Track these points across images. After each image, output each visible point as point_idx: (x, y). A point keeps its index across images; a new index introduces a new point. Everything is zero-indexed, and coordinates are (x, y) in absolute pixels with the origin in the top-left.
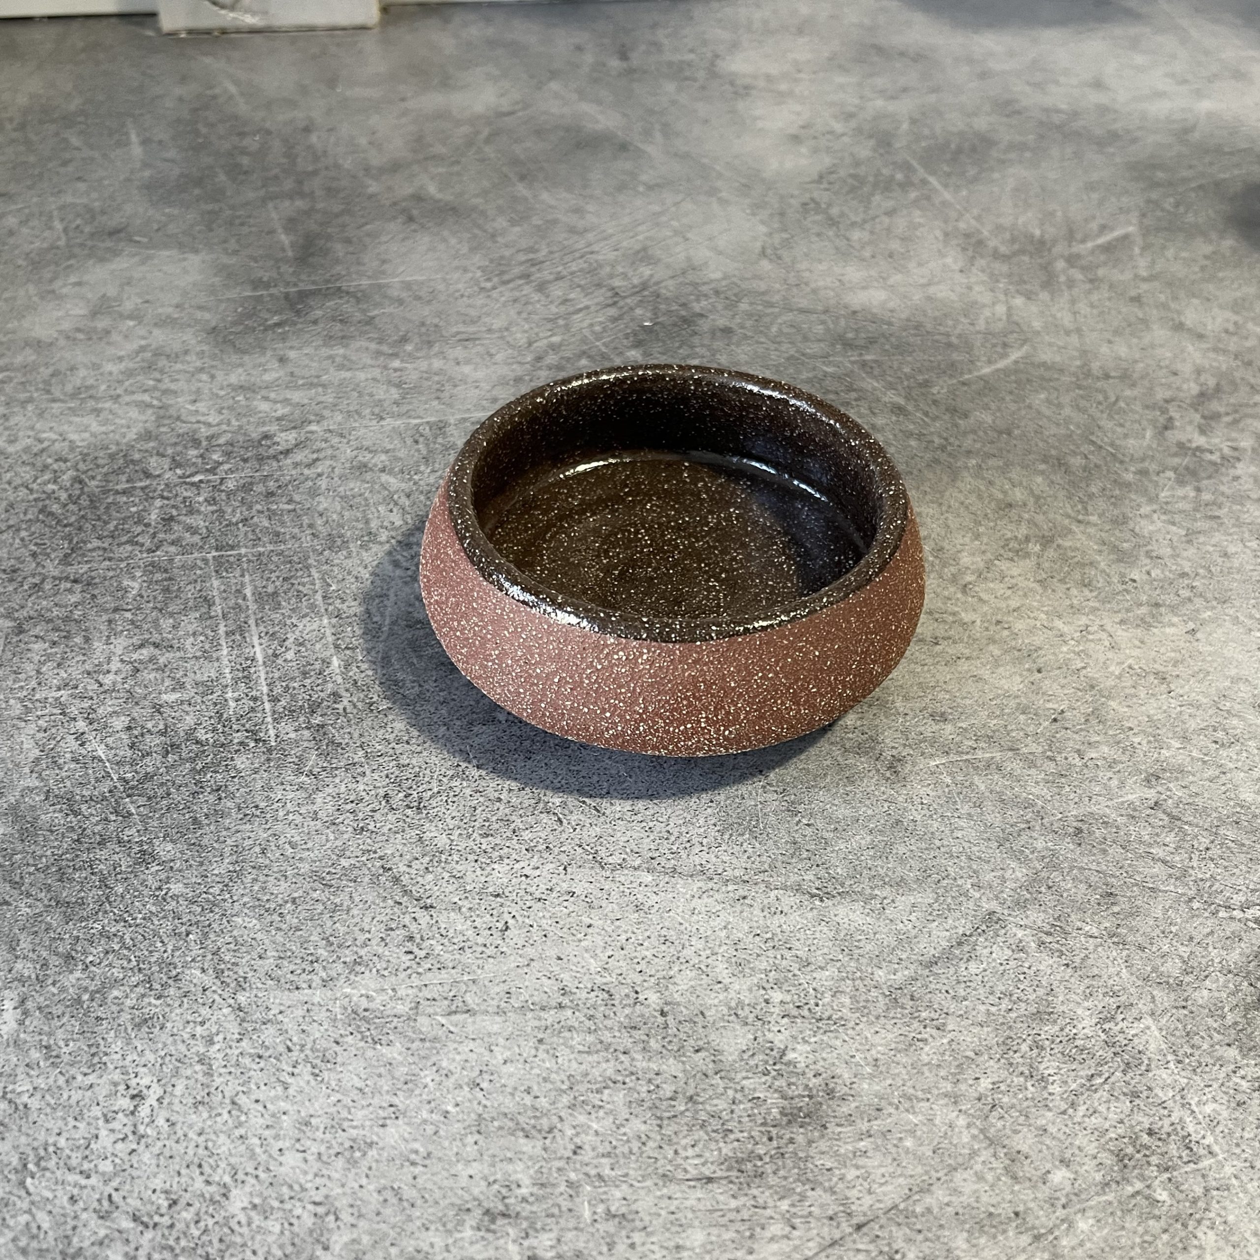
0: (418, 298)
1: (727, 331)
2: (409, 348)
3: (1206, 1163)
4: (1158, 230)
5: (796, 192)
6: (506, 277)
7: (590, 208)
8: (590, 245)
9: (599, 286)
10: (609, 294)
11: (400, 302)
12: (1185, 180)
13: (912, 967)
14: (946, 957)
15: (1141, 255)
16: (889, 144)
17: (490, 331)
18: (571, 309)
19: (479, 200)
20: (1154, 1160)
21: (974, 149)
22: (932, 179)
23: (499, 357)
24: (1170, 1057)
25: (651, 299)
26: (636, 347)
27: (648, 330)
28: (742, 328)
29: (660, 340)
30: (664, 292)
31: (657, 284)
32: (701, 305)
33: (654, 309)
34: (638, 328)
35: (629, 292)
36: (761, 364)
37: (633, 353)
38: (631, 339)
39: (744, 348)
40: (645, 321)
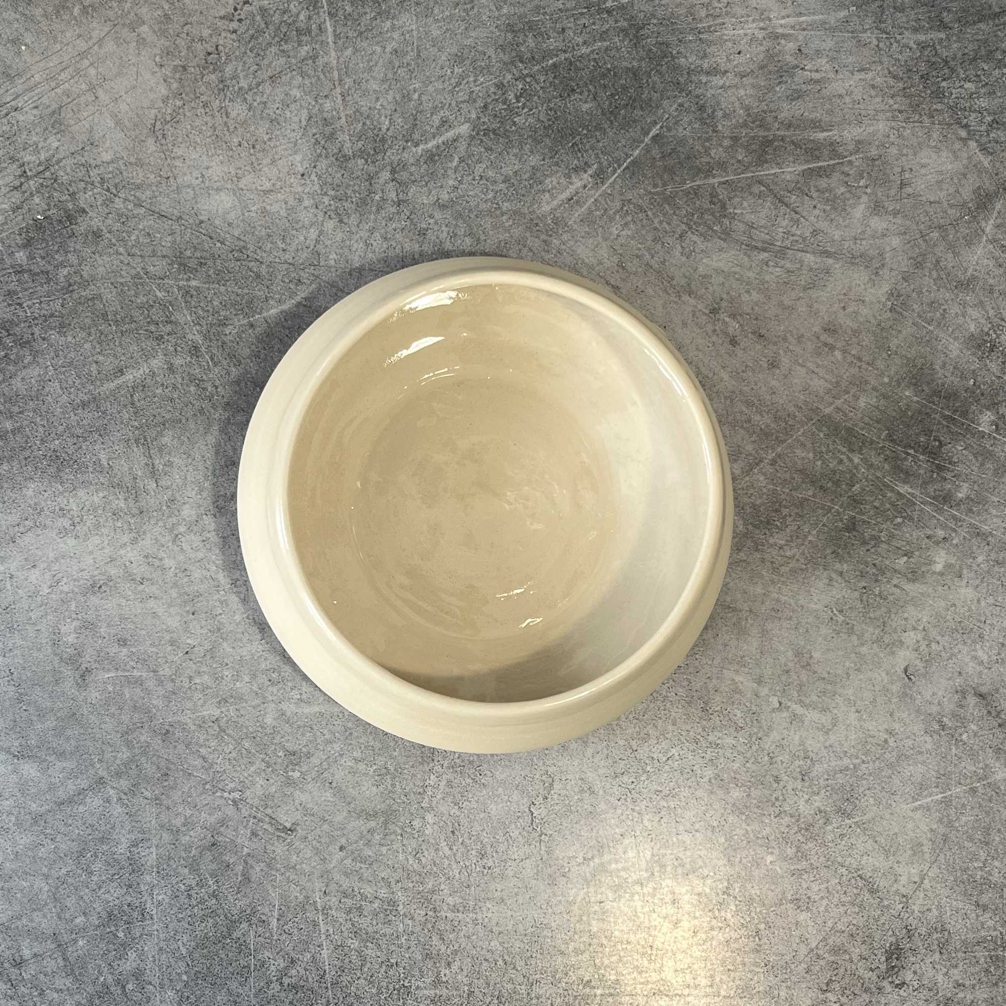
3: (147, 922)
13: (51, 804)
14: (70, 801)
20: (125, 918)
24: (155, 870)
25: (49, 183)
26: (25, 246)
27: (38, 226)
28: (110, 232)
29: (45, 239)
30: (62, 174)
31: (59, 161)
32: (87, 196)
33: (49, 197)
34: (31, 222)
35: (34, 172)
36: (113, 280)
37: (21, 254)
38: (24, 235)
39: (105, 257)
40: (38, 213)
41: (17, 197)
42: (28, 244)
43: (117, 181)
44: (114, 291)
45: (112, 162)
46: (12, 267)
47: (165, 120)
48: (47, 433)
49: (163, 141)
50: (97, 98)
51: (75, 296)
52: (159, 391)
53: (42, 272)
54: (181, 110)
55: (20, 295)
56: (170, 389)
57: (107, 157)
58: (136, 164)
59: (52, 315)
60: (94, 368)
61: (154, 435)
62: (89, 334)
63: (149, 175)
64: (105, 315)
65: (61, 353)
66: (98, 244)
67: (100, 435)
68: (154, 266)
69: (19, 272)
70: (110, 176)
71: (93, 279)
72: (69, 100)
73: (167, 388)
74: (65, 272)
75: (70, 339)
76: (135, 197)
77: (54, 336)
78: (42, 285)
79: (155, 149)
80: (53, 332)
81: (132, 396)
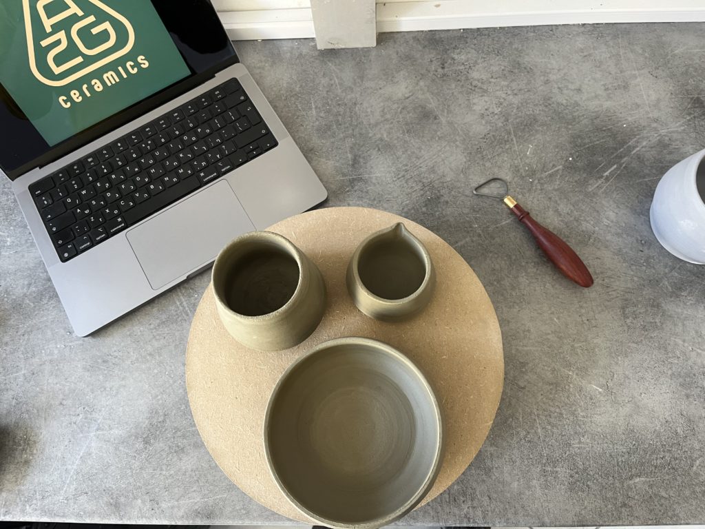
0: (378, 183)
1: (447, 202)
2: (375, 202)
4: (568, 168)
5: (477, 143)
6: (399, 176)
8: (420, 164)
9: (420, 181)
11: (374, 184)
12: (585, 144)
15: (559, 179)
16: (507, 121)
17: (393, 198)
18: (413, 190)
19: (396, 142)
21: (530, 125)
22: (514, 139)
23: (395, 208)
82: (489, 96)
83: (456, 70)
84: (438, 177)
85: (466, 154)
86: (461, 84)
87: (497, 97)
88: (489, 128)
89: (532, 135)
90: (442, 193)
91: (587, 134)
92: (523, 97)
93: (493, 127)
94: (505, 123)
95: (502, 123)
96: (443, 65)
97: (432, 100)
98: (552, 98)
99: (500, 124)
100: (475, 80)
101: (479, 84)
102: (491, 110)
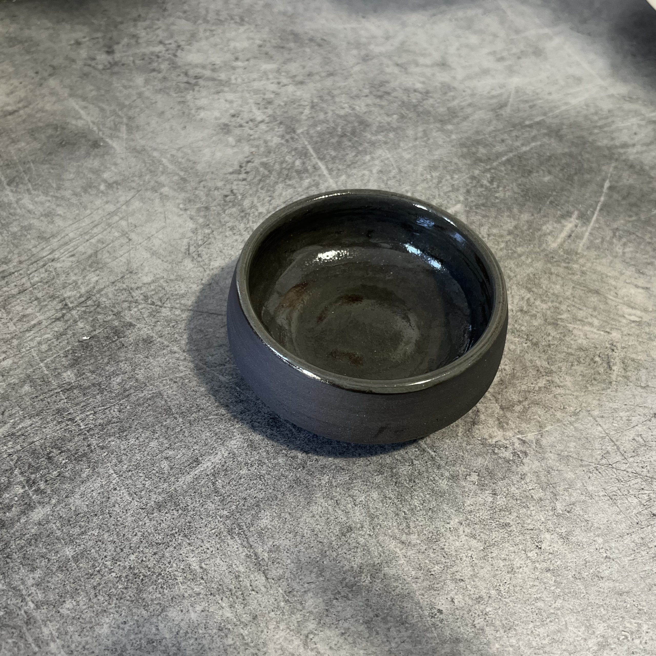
1: (148, 341)
7: (60, 211)
8: (53, 251)
9: (53, 297)
10: (60, 306)
16: (294, 130)
18: (26, 326)
21: (354, 133)
25: (92, 309)
26: (72, 366)
27: (85, 346)
28: (161, 337)
29: (93, 356)
30: (104, 299)
31: (100, 291)
32: (132, 312)
33: (93, 320)
34: (76, 344)
35: (76, 303)
36: (171, 377)
37: (69, 373)
38: (70, 356)
39: (159, 359)
40: (84, 335)
41: (59, 327)
42: (75, 363)
43: (161, 295)
44: (175, 386)
45: (153, 282)
46: (60, 387)
47: (198, 244)
48: (118, 550)
49: (200, 259)
50: (130, 240)
51: (133, 398)
52: (244, 472)
53: (94, 385)
54: (211, 236)
55: (71, 411)
56: (256, 466)
57: (148, 279)
58: (176, 279)
59: (109, 422)
60: (165, 465)
61: (249, 521)
62: (154, 432)
63: (191, 285)
64: (168, 411)
65: (124, 457)
66: (149, 349)
67: (185, 536)
68: (213, 355)
69: (68, 390)
70: (153, 293)
71: (150, 379)
72: (104, 245)
73: (252, 466)
74: (119, 380)
75: (132, 441)
76: (181, 304)
77: (113, 442)
78: (94, 396)
79: (192, 266)
80: (112, 438)
81: (214, 484)
82: (235, 92)
83: (144, 54)
84: (112, 279)
85: (193, 213)
86: (160, 76)
87: (256, 92)
88: (247, 149)
89: (365, 152)
90: (128, 319)
91: (495, 137)
92: (319, 85)
93: (258, 147)
94: (288, 137)
95: (282, 137)
96: (110, 47)
97: (82, 112)
98: (388, 82)
99: (276, 140)
100: (196, 66)
101: (208, 73)
102: (246, 116)
